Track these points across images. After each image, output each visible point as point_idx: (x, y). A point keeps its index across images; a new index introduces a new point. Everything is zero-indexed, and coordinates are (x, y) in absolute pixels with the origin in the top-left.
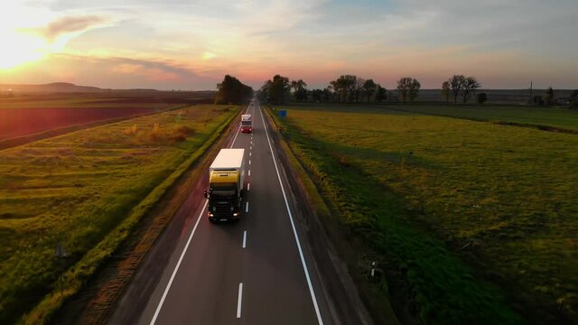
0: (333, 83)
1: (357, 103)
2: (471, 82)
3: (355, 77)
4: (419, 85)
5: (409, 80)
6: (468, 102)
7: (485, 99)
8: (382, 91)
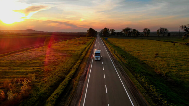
0: (123, 30)
1: (131, 36)
2: (166, 30)
3: (130, 28)
4: (150, 31)
5: (147, 29)
6: (165, 36)
7: (170, 35)
8: (138, 32)
